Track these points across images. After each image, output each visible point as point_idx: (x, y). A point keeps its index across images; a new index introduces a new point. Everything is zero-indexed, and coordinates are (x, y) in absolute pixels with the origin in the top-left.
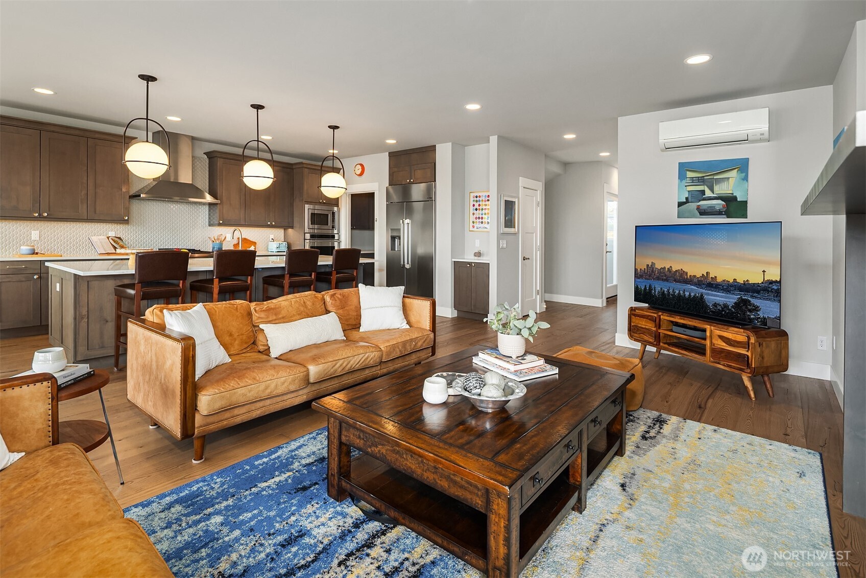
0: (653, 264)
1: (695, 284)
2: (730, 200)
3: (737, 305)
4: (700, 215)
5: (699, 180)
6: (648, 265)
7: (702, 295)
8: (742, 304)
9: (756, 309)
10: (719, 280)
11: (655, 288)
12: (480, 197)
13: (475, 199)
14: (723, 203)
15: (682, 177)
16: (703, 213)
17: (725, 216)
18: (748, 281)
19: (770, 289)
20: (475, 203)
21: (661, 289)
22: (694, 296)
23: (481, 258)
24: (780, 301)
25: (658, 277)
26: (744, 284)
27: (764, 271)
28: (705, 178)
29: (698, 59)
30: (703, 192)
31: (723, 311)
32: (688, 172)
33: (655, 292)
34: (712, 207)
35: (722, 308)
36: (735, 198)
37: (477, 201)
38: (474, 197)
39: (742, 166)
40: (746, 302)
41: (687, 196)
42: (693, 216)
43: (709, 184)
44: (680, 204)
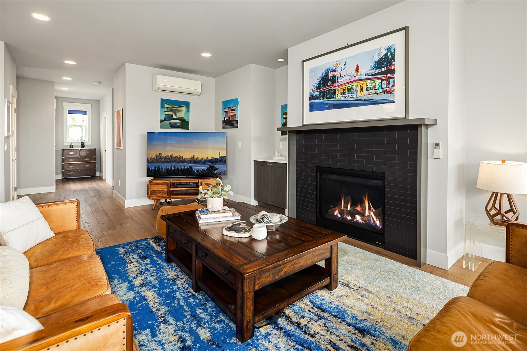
0: (160, 154)
1: (187, 162)
2: (183, 120)
3: (208, 169)
4: (171, 127)
5: (170, 109)
6: (156, 155)
7: (191, 167)
8: (211, 169)
9: (217, 169)
10: (200, 159)
11: (162, 167)
14: (180, 122)
15: (162, 106)
16: (173, 126)
17: (181, 128)
18: (213, 157)
19: (222, 160)
21: (166, 167)
22: (187, 168)
24: (226, 164)
25: (164, 161)
26: (212, 159)
27: (220, 153)
28: (173, 108)
29: (206, 55)
30: (172, 115)
31: (202, 173)
32: (165, 104)
33: (162, 169)
34: (176, 123)
35: (201, 172)
36: (185, 120)
39: (187, 104)
40: (212, 167)
41: (165, 117)
42: (167, 128)
43: (174, 112)
44: (162, 121)
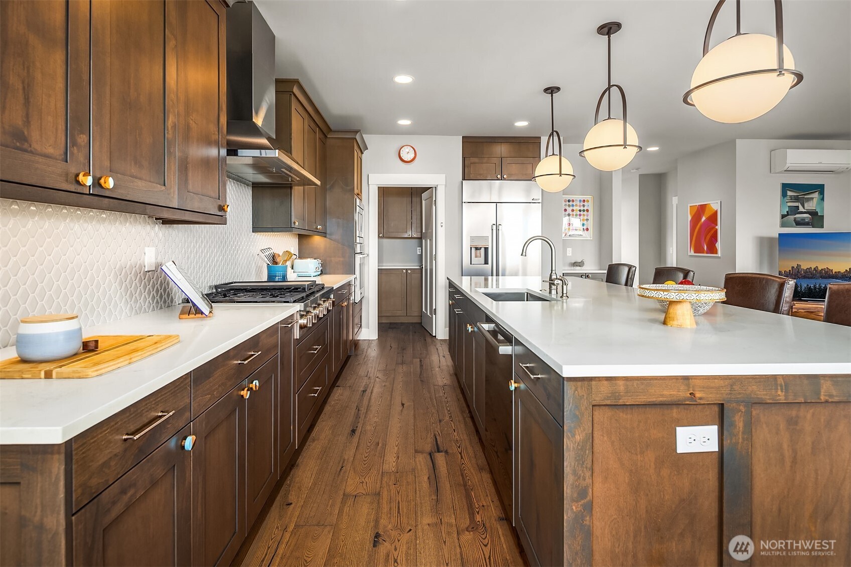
0: (799, 266)
1: (840, 278)
2: (814, 214)
4: (796, 225)
5: (795, 198)
6: (793, 267)
12: (573, 201)
13: (567, 203)
14: (810, 216)
15: (784, 194)
16: (799, 223)
17: (811, 226)
20: (567, 208)
23: (583, 268)
25: (804, 276)
28: (800, 196)
30: (798, 207)
32: (788, 191)
34: (803, 219)
36: (817, 213)
37: (569, 206)
38: (565, 201)
39: (820, 189)
41: (787, 210)
42: (791, 226)
43: (801, 202)
44: (783, 216)
